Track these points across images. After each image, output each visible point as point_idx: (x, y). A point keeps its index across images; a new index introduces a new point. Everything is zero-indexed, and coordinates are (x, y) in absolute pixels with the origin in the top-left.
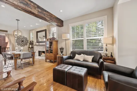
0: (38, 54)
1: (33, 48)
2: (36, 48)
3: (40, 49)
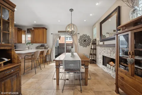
0: (102, 60)
1: (96, 49)
2: (99, 51)
3: (105, 52)
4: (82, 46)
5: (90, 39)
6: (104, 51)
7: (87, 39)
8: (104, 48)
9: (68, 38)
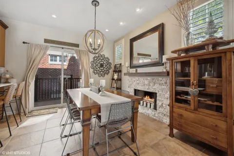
1: (121, 80)
2: (128, 82)
3: (138, 84)
4: (97, 75)
5: (110, 64)
6: (138, 82)
7: (105, 62)
8: (137, 78)
9: (58, 58)
